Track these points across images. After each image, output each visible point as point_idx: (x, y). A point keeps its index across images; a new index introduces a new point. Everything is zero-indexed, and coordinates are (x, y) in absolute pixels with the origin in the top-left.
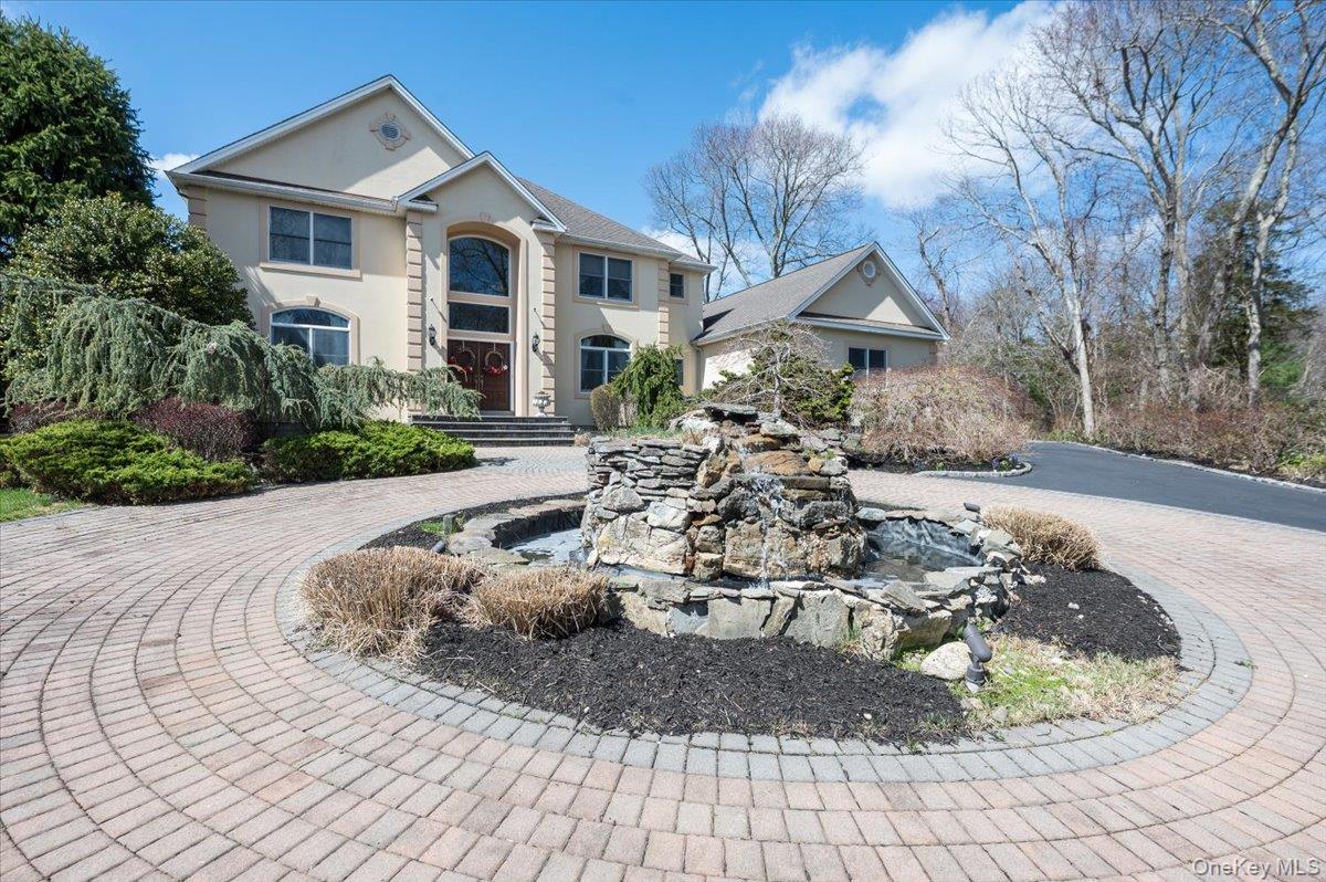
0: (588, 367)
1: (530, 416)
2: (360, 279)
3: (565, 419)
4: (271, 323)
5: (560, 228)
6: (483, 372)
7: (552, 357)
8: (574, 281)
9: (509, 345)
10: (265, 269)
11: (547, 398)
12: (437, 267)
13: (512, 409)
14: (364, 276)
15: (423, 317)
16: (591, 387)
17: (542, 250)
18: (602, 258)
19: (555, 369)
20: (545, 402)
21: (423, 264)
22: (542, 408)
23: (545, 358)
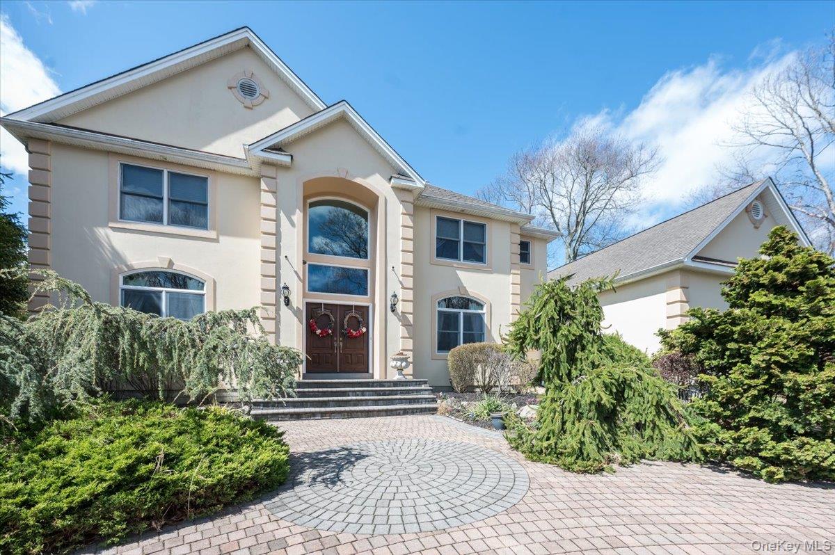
0: (444, 329)
1: (388, 379)
2: (216, 240)
3: (425, 382)
4: (121, 285)
5: (419, 184)
6: (343, 335)
7: (410, 317)
8: (431, 245)
9: (368, 307)
10: (114, 229)
11: (405, 360)
12: (293, 224)
13: (371, 371)
14: (221, 238)
15: (277, 276)
16: (448, 349)
17: (401, 208)
18: (457, 222)
19: (412, 329)
20: (404, 364)
21: (277, 221)
22: (400, 370)
23: (403, 318)
